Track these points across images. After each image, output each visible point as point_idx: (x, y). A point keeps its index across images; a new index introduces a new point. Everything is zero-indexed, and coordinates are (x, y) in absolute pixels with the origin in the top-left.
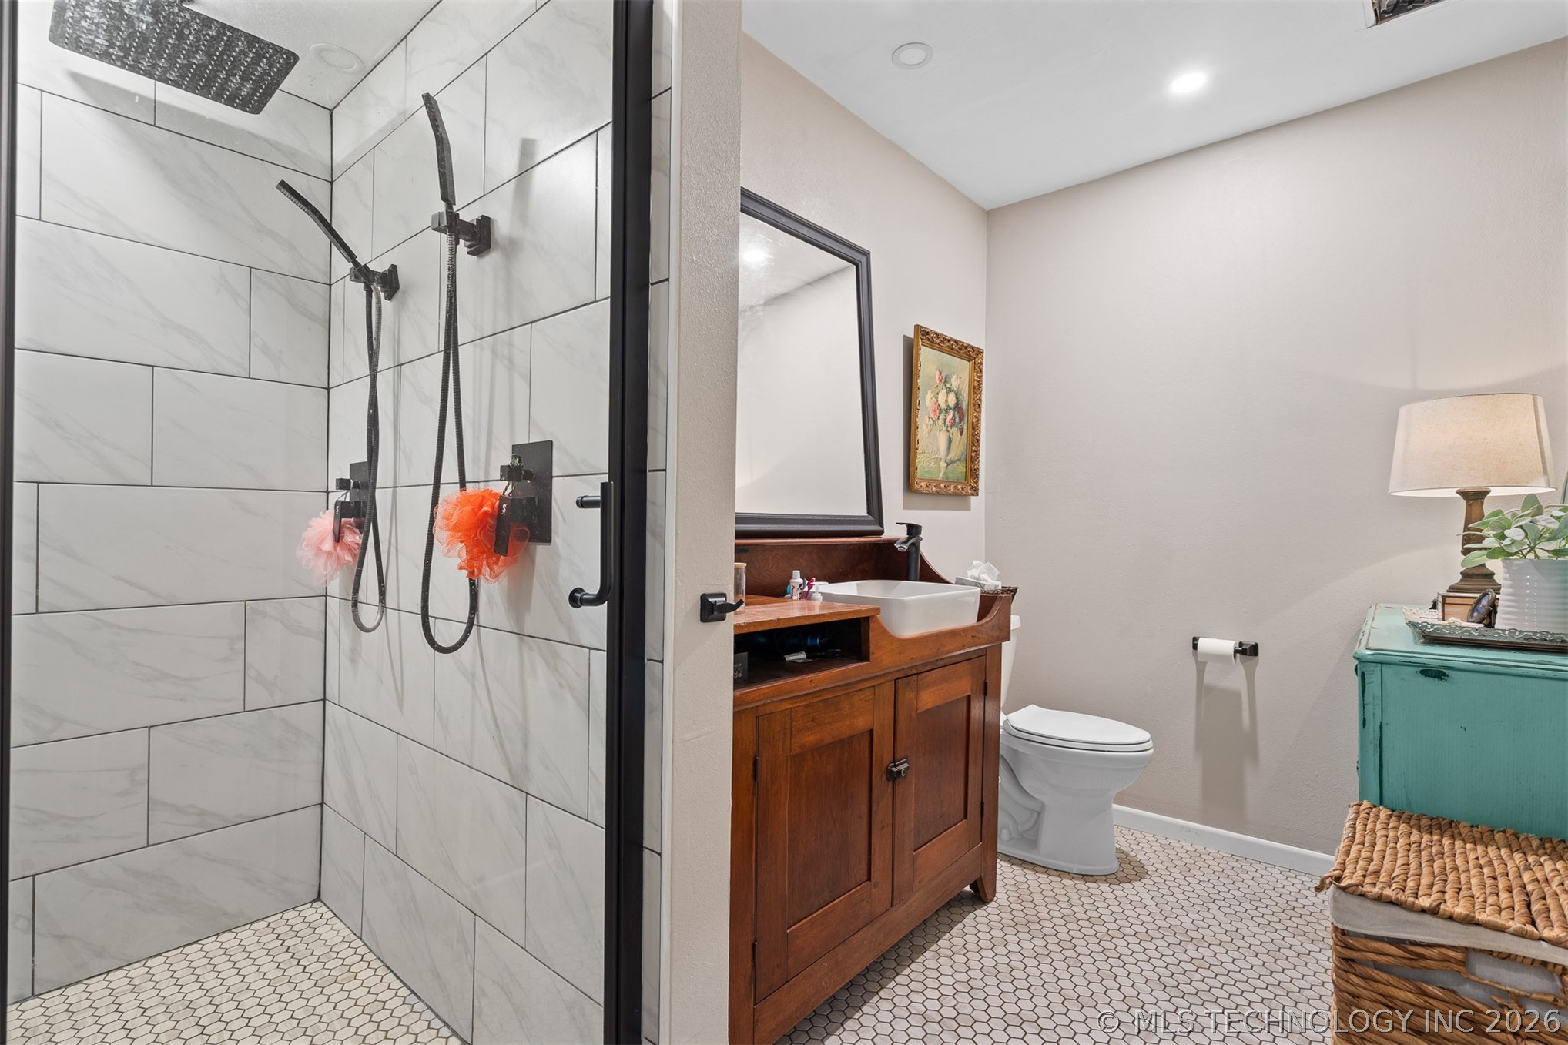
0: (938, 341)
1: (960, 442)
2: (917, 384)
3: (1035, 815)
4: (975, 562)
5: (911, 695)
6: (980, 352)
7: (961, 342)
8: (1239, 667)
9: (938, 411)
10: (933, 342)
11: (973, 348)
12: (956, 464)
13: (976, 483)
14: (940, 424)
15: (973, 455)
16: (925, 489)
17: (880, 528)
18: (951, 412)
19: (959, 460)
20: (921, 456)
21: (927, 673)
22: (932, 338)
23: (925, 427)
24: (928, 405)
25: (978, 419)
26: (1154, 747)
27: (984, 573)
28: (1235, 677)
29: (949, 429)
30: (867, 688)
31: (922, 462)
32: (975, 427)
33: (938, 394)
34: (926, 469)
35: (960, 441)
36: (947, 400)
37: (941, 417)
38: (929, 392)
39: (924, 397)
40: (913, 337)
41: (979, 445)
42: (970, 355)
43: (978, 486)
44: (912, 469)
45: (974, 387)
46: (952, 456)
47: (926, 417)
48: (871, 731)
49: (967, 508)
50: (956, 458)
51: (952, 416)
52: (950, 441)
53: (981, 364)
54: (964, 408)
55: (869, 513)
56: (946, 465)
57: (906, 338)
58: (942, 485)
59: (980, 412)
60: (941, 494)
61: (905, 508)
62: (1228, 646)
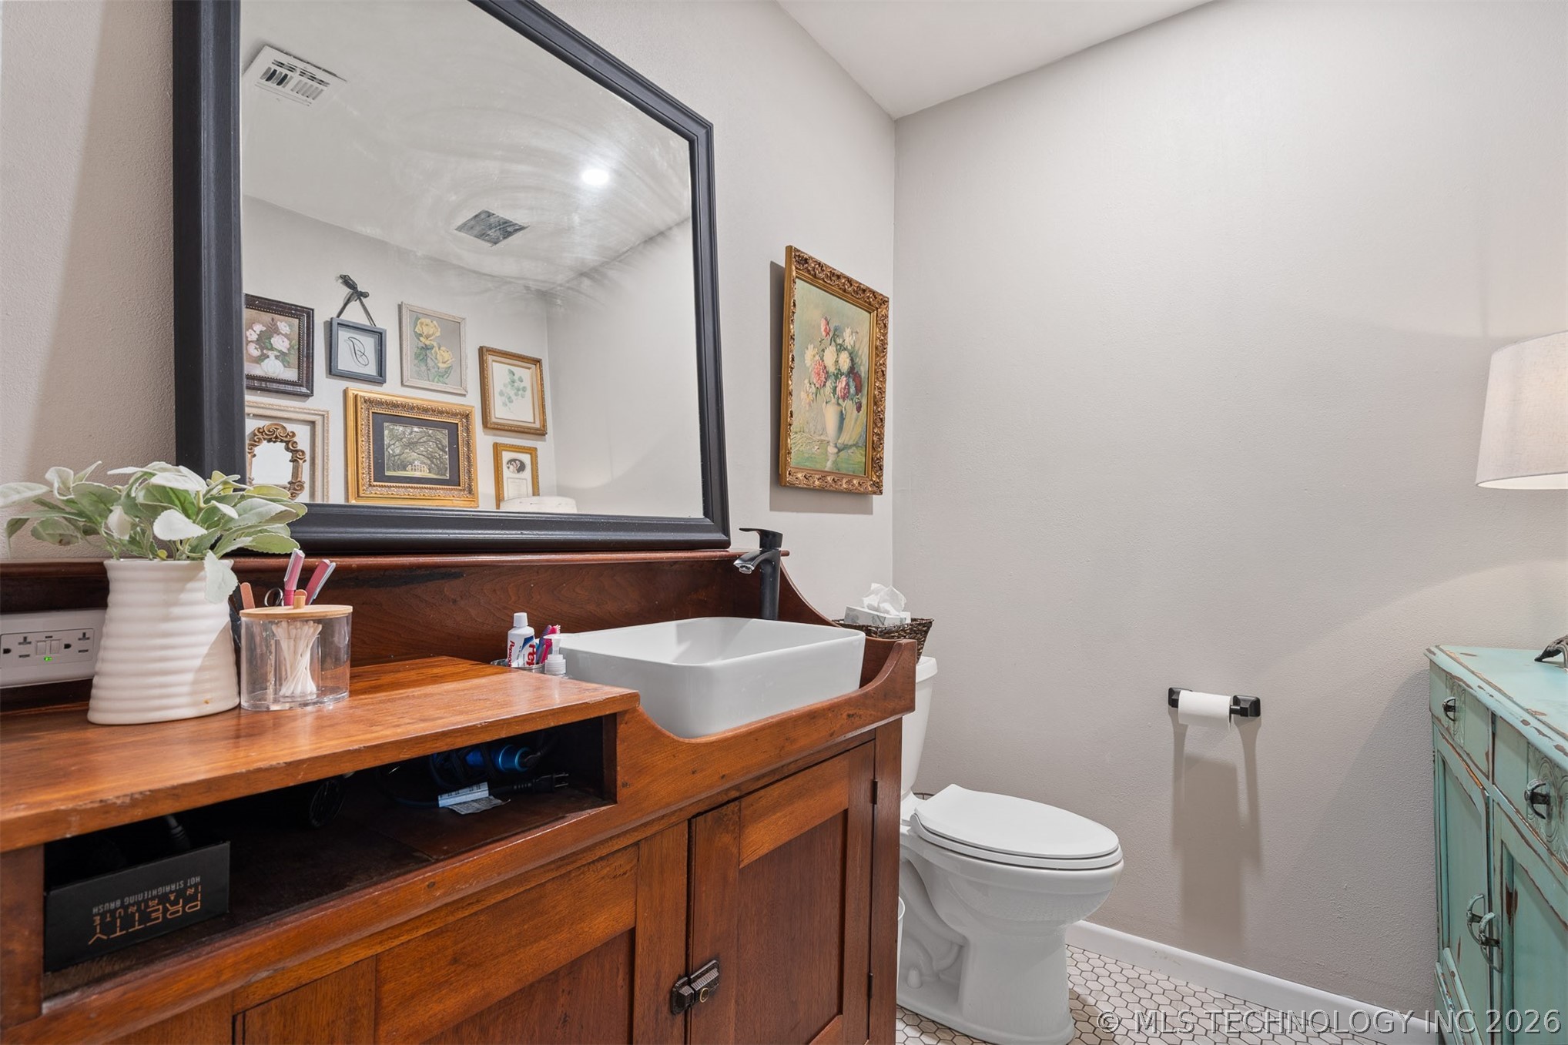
0: (822, 275)
1: (856, 423)
2: (789, 331)
3: (955, 949)
4: (874, 586)
5: (727, 839)
6: (884, 301)
7: (857, 282)
8: (1233, 734)
9: (823, 376)
10: (815, 276)
11: (874, 293)
12: (852, 450)
13: (879, 477)
14: (827, 393)
15: (875, 439)
16: (803, 483)
17: (725, 538)
18: (844, 379)
19: (856, 445)
20: (798, 436)
21: (762, 792)
22: (814, 268)
23: (803, 395)
24: (808, 365)
25: (882, 391)
26: (1125, 857)
27: (885, 601)
28: (1229, 747)
29: (841, 401)
30: (619, 850)
31: (796, 442)
32: (877, 402)
33: (823, 350)
34: (806, 455)
35: (856, 420)
36: (837, 362)
37: (828, 384)
38: (811, 347)
39: (803, 354)
40: (784, 266)
41: (882, 426)
42: (870, 303)
43: (881, 481)
44: (782, 452)
45: (877, 348)
46: (846, 438)
47: (806, 381)
48: (632, 933)
49: (869, 511)
50: (851, 443)
51: (844, 383)
52: (842, 418)
53: (886, 316)
54: (863, 375)
55: (706, 514)
56: (836, 450)
57: (773, 265)
58: (829, 479)
59: (885, 382)
60: (828, 491)
61: (772, 508)
62: (1222, 704)
